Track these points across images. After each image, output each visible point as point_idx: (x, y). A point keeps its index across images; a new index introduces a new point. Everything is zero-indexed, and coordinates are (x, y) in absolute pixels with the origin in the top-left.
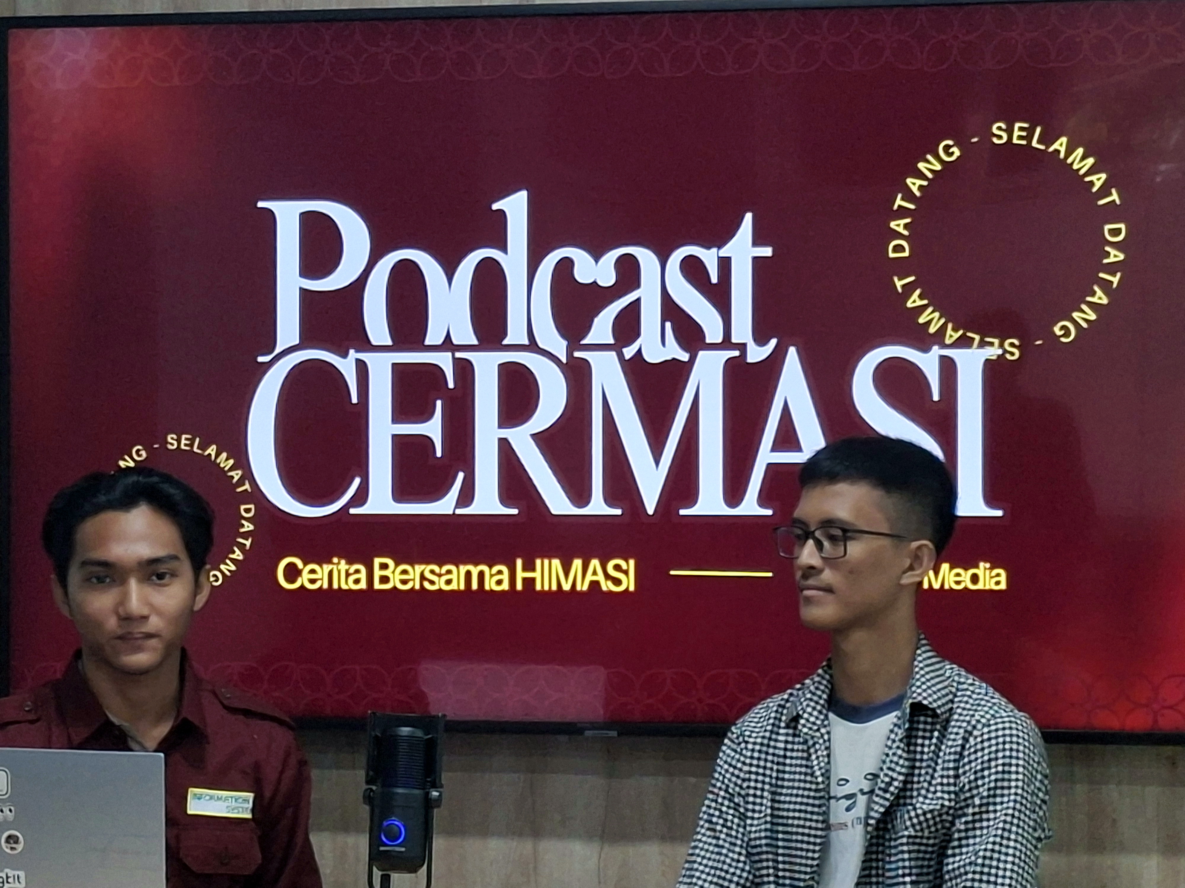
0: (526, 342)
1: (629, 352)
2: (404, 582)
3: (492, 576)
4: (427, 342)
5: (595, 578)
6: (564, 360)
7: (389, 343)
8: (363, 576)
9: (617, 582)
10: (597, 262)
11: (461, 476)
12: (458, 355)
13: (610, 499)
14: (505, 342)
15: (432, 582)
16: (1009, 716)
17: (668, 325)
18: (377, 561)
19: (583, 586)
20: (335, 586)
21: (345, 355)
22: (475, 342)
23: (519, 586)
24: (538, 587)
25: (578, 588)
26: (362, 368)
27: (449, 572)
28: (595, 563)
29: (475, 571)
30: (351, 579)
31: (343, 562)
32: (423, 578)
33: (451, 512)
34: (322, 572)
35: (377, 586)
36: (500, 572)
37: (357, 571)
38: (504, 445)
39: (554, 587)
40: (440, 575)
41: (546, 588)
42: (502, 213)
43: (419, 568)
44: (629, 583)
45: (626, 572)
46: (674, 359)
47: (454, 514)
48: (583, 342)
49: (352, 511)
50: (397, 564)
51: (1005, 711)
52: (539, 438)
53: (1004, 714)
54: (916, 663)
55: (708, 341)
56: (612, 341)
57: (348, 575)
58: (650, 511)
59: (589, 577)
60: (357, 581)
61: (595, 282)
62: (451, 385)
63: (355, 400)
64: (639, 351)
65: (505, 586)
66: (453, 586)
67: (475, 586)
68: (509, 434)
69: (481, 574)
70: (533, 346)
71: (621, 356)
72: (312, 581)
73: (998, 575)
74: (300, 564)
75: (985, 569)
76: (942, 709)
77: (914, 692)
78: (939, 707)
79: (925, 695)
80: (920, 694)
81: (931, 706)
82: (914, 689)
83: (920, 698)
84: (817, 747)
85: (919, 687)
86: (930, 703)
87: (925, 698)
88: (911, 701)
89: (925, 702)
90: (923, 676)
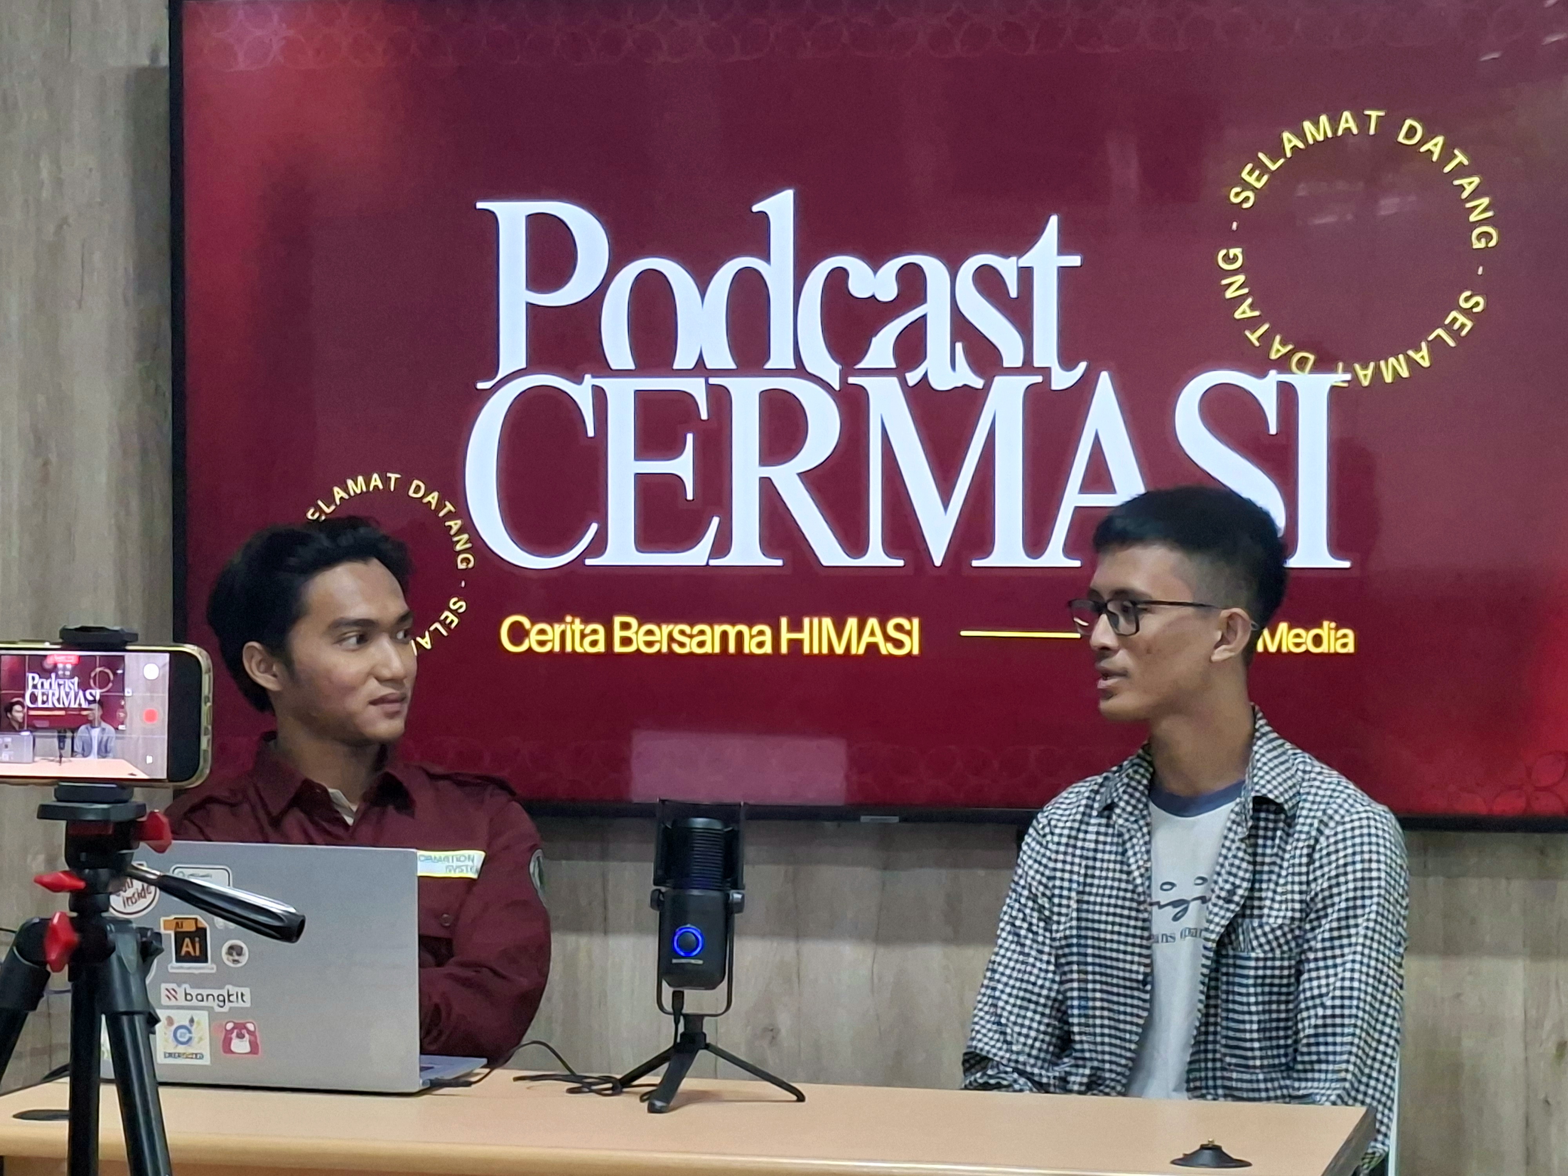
0: (792, 366)
1: (913, 378)
2: (649, 644)
3: (752, 637)
4: (676, 366)
5: (872, 640)
6: (837, 387)
7: (631, 366)
8: (601, 637)
9: (899, 644)
10: (875, 272)
11: (716, 521)
12: (712, 381)
13: (890, 548)
14: (768, 366)
15: (682, 645)
16: (1366, 811)
17: (959, 346)
18: (618, 620)
19: (858, 649)
20: (569, 649)
21: (579, 381)
22: (733, 366)
23: (784, 649)
24: (806, 650)
25: (854, 651)
26: (599, 396)
27: (702, 633)
28: (873, 622)
29: (732, 631)
30: (587, 640)
31: (577, 621)
32: (671, 639)
33: (704, 563)
34: (553, 632)
35: (618, 648)
36: (761, 633)
37: (595, 632)
38: (767, 487)
39: (825, 651)
40: (691, 637)
41: (816, 651)
42: (764, 216)
43: (666, 629)
44: (912, 645)
45: (909, 633)
46: (965, 385)
47: (707, 565)
48: (859, 366)
49: (589, 562)
50: (641, 624)
51: (1363, 805)
52: (806, 477)
54: (1255, 748)
55: (1006, 364)
56: (893, 365)
57: (583, 636)
58: (938, 562)
59: (866, 639)
60: (594, 643)
61: (873, 296)
62: (704, 416)
63: (591, 433)
64: (926, 375)
65: (768, 649)
66: (707, 649)
67: (732, 649)
68: (773, 472)
69: (740, 635)
70: (800, 371)
71: (903, 382)
72: (542, 643)
73: (1345, 636)
74: (526, 622)
75: (1330, 629)
76: (1290, 804)
77: (1257, 783)
78: (1286, 801)
79: (1269, 787)
80: (1263, 786)
81: (1278, 801)
82: (1256, 780)
83: (1264, 791)
84: (1135, 841)
85: (1262, 777)
86: (1277, 797)
87: (1270, 791)
88: (1253, 794)
89: (1271, 796)
90: (1265, 764)
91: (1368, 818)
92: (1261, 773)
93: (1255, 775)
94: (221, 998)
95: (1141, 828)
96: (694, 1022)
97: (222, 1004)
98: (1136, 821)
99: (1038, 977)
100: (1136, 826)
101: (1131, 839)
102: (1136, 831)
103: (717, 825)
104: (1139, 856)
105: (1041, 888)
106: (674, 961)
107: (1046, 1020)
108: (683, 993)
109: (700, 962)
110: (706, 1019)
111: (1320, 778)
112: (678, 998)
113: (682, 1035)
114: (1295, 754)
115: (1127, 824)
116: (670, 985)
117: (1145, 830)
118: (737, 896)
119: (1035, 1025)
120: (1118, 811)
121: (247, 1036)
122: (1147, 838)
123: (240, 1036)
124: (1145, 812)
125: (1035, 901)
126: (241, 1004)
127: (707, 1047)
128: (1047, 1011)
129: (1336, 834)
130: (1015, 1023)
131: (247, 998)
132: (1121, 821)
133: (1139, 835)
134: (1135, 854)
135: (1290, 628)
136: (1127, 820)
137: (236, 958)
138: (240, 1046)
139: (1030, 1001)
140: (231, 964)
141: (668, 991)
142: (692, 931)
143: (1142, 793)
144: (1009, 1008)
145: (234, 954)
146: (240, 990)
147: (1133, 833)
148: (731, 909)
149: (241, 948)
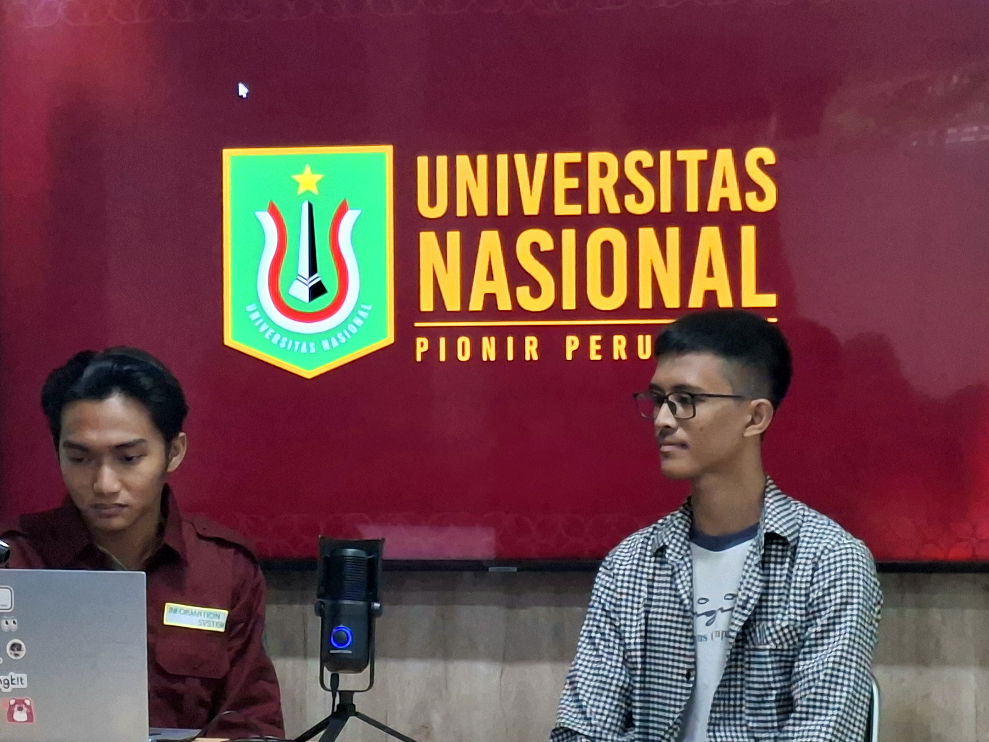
76: (792, 538)
77: (767, 523)
78: (789, 536)
79: (776, 525)
80: (772, 526)
81: (782, 535)
82: (766, 521)
83: (773, 529)
84: (681, 573)
85: (771, 519)
86: (782, 532)
87: (777, 529)
88: (765, 531)
89: (778, 532)
90: (773, 510)
91: (852, 548)
92: (770, 516)
93: (766, 518)
94: (6, 682)
95: (685, 564)
96: (347, 696)
97: (6, 686)
98: (682, 558)
99: (609, 671)
100: (682, 562)
101: (679, 571)
102: (683, 565)
103: (362, 554)
104: (685, 583)
106: (332, 652)
107: (615, 703)
108: (338, 676)
109: (350, 652)
110: (356, 695)
111: (815, 520)
112: (335, 679)
113: (338, 706)
114: (796, 504)
115: (676, 560)
116: (328, 669)
117: (689, 565)
118: (377, 605)
119: (607, 706)
120: (669, 551)
121: (25, 709)
122: (690, 571)
123: (20, 709)
124: (688, 552)
126: (20, 686)
127: (357, 714)
128: (617, 696)
130: (593, 706)
131: (25, 681)
132: (671, 558)
133: (685, 568)
136: (676, 558)
137: (17, 652)
138: (20, 716)
139: (603, 689)
140: (13, 657)
141: (328, 674)
142: (345, 629)
144: (588, 695)
145: (16, 649)
146: (19, 675)
147: (680, 567)
148: (371, 615)
149: (20, 645)
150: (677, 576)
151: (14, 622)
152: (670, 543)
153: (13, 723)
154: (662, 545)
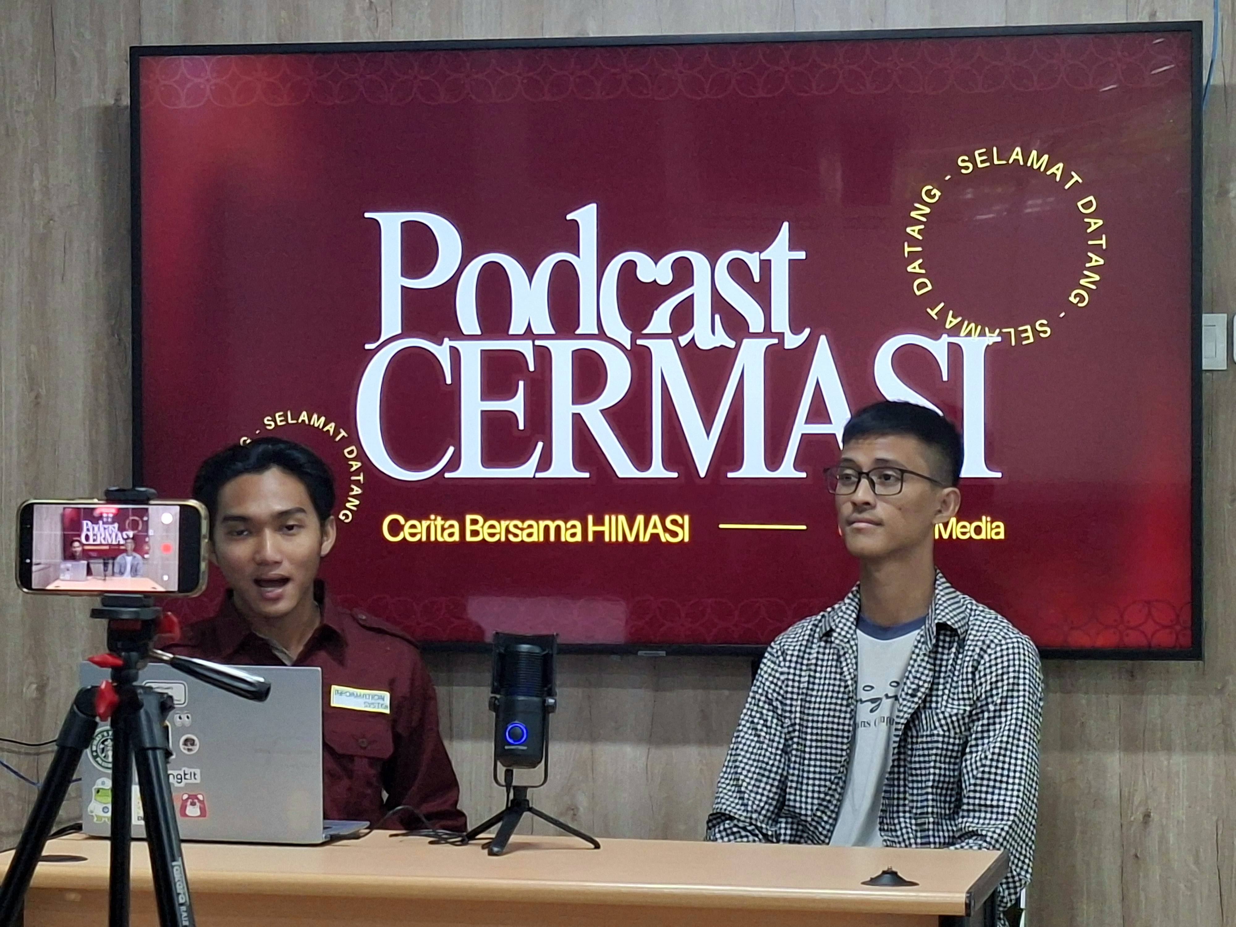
0: (596, 332)
1: (684, 340)
2: (492, 535)
3: (567, 529)
4: (511, 332)
5: (655, 531)
6: (629, 347)
7: (479, 332)
8: (456, 530)
9: (674, 534)
10: (656, 264)
11: (540, 445)
12: (537, 343)
13: (668, 464)
14: (578, 332)
15: (516, 535)
16: (1017, 637)
17: (717, 317)
18: (469, 518)
19: (644, 538)
20: (433, 539)
21: (440, 343)
22: (552, 332)
23: (590, 538)
24: (607, 539)
25: (641, 540)
26: (455, 354)
27: (530, 527)
28: (655, 518)
29: (553, 526)
30: (446, 533)
31: (439, 518)
32: (508, 531)
33: (532, 476)
34: (421, 527)
35: (469, 538)
36: (574, 526)
37: (452, 526)
38: (578, 419)
39: (620, 539)
40: (522, 529)
41: (614, 539)
42: (575, 222)
43: (504, 523)
44: (684, 535)
45: (682, 526)
46: (722, 346)
47: (534, 477)
48: (645, 332)
49: (447, 475)
50: (485, 521)
51: (1013, 633)
52: (607, 413)
53: (1012, 636)
54: (937, 591)
55: (751, 330)
56: (670, 331)
57: (443, 529)
58: (702, 474)
59: (650, 530)
60: (451, 535)
61: (655, 281)
62: (532, 368)
63: (449, 381)
64: (693, 338)
65: (578, 538)
66: (534, 539)
67: (552, 538)
68: (582, 409)
69: (558, 528)
70: (602, 335)
71: (677, 343)
72: (413, 535)
73: (998, 527)
74: (402, 520)
75: (987, 522)
76: (962, 630)
77: (939, 614)
78: (959, 628)
79: (948, 617)
80: (943, 617)
81: (954, 627)
82: (938, 612)
83: (944, 619)
84: (847, 656)
85: (943, 610)
86: (952, 624)
87: (948, 620)
88: (936, 622)
89: (949, 624)
90: (944, 602)
92: (942, 607)
93: (938, 609)
94: (179, 777)
95: (851, 647)
96: (521, 791)
97: (179, 781)
98: (848, 642)
100: (848, 645)
101: (845, 654)
102: (848, 649)
103: (537, 649)
104: (850, 666)
105: (775, 695)
106: (506, 747)
108: (512, 771)
109: (525, 748)
110: (529, 790)
111: (983, 614)
112: (509, 774)
113: (512, 801)
114: (964, 598)
116: (504, 765)
117: (855, 649)
118: (551, 701)
119: (766, 793)
120: (835, 635)
121: (198, 804)
122: (856, 654)
123: (193, 804)
124: (854, 637)
125: (770, 704)
126: (193, 781)
127: (530, 810)
129: (996, 653)
130: (751, 791)
131: (198, 776)
132: (837, 642)
133: (850, 651)
134: (847, 665)
135: (958, 522)
136: (842, 641)
137: (190, 747)
138: (193, 810)
139: (763, 775)
140: (186, 752)
141: (501, 770)
142: (519, 725)
143: (852, 623)
144: (748, 780)
145: (188, 745)
146: (193, 770)
147: (846, 651)
148: (546, 710)
149: (194, 740)
150: (842, 659)
151: (188, 717)
152: (837, 627)
153: (186, 819)
154: (828, 629)
